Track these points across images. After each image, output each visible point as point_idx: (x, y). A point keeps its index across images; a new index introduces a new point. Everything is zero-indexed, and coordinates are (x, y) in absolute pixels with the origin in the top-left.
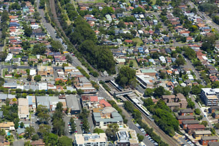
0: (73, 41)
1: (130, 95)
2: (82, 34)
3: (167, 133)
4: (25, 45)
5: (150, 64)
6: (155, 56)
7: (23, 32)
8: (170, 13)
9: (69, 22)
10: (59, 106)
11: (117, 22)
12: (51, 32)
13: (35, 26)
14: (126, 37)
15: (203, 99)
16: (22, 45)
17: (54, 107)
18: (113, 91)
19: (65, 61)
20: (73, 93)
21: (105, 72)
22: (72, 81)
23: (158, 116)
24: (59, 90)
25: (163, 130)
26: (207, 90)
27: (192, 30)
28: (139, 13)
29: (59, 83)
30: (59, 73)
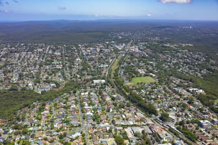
0: (133, 102)
1: (169, 125)
2: (137, 99)
3: (193, 141)
4: (115, 105)
5: (170, 111)
6: (171, 107)
7: (110, 99)
8: (167, 88)
9: (127, 94)
10: (143, 132)
11: (148, 93)
12: (122, 99)
13: (115, 96)
14: (154, 99)
15: (201, 125)
16: (113, 104)
17: (141, 132)
18: (161, 124)
19: (135, 111)
20: (145, 125)
21: (153, 115)
22: (142, 120)
23: (186, 134)
24: (139, 124)
25: (191, 140)
26: (202, 121)
27: (180, 95)
28: (154, 89)
29: (137, 121)
30: (135, 116)
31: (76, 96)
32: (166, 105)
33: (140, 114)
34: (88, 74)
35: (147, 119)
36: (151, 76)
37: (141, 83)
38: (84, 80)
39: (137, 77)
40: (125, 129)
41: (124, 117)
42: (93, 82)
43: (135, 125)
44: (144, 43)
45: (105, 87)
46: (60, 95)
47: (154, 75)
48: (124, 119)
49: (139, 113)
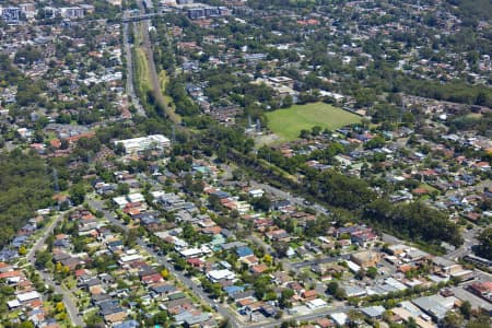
14: (409, 186)
20: (449, 285)
24: (427, 284)
30: (391, 258)
31: (99, 215)
32: (464, 201)
34: (59, 121)
35: (438, 260)
38: (64, 145)
40: (393, 310)
41: (356, 268)
43: (417, 291)
46: (26, 219)
48: (359, 276)
49: (396, 243)
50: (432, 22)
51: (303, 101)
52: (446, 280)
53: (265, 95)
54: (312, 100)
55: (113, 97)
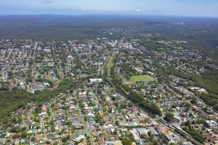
0: (134, 102)
1: (175, 125)
2: (138, 98)
3: (201, 142)
4: (116, 105)
5: (174, 111)
6: (174, 107)
7: (110, 98)
8: (168, 88)
9: (127, 93)
10: (149, 133)
11: (149, 92)
12: (123, 98)
13: (115, 95)
14: (156, 99)
15: (207, 126)
17: (147, 134)
18: (167, 124)
19: (138, 111)
21: (157, 116)
22: (146, 121)
23: (193, 134)
24: (144, 125)
25: (199, 141)
27: (182, 94)
28: (155, 88)
29: (141, 122)
30: (139, 117)
32: (169, 105)
33: (144, 115)
34: (82, 73)
35: (151, 119)
36: (150, 75)
37: (140, 82)
38: (79, 79)
39: (135, 75)
40: (130, 131)
41: (127, 117)
42: (89, 81)
43: (140, 127)
44: (137, 40)
45: (103, 86)
47: (152, 74)
48: (127, 120)
49: (142, 113)
50: (193, 57)
51: (143, 74)
52: (149, 125)
53: (134, 71)
54: (145, 74)
55: (98, 69)
